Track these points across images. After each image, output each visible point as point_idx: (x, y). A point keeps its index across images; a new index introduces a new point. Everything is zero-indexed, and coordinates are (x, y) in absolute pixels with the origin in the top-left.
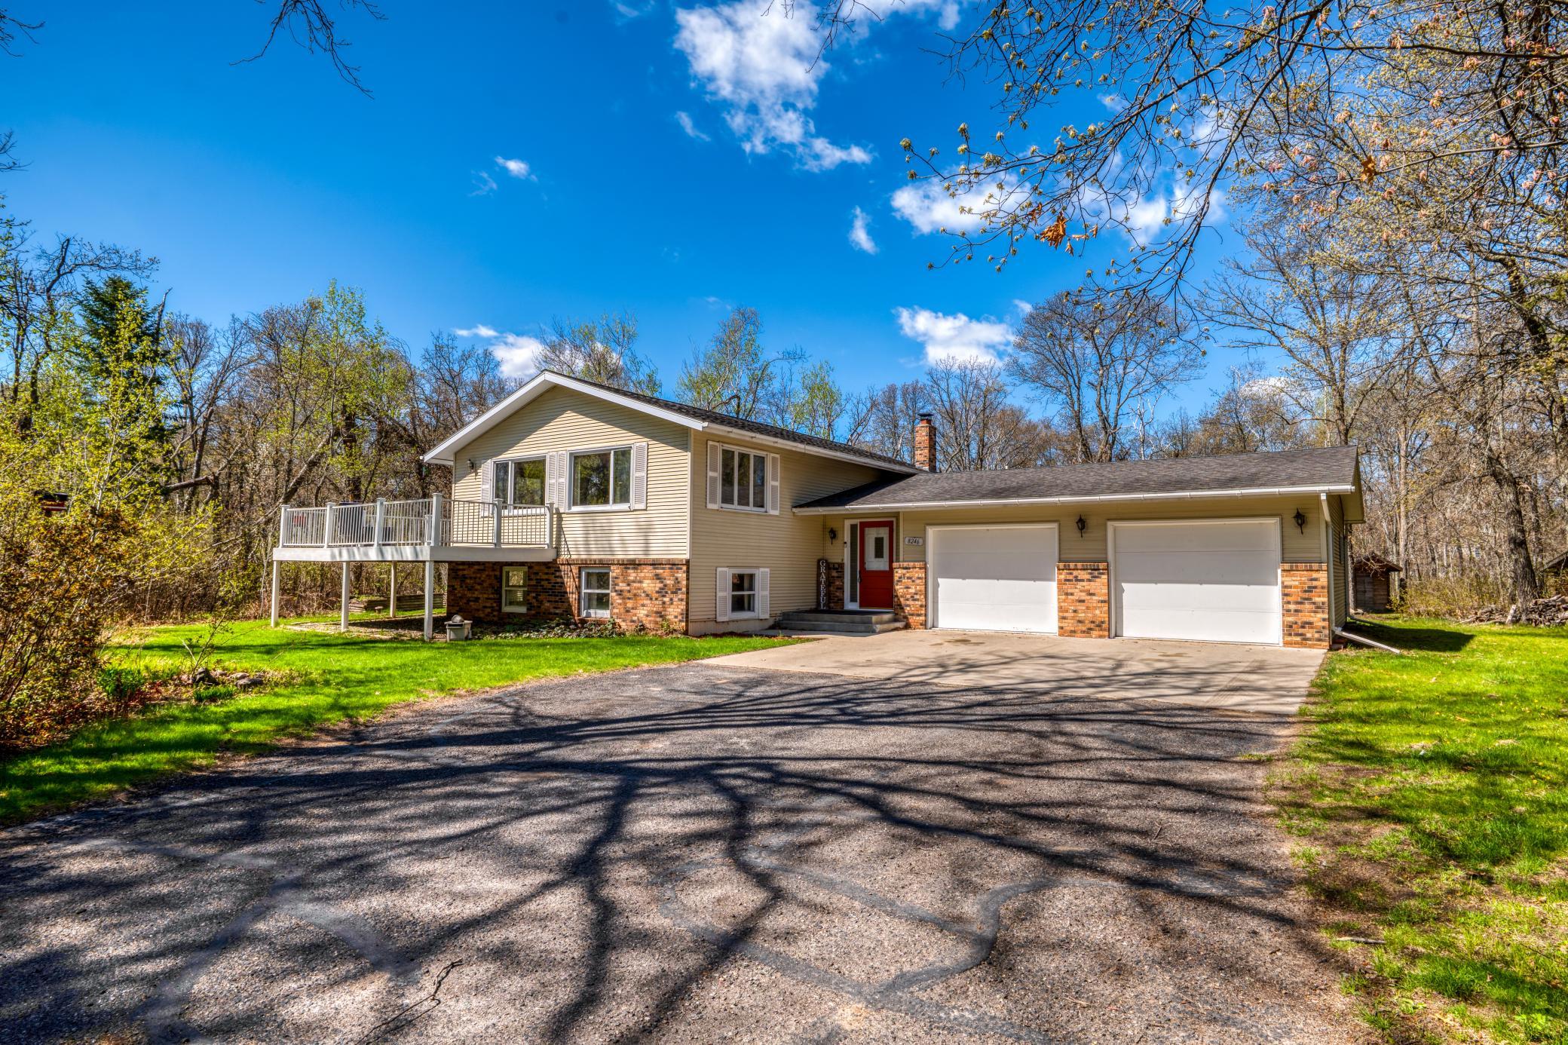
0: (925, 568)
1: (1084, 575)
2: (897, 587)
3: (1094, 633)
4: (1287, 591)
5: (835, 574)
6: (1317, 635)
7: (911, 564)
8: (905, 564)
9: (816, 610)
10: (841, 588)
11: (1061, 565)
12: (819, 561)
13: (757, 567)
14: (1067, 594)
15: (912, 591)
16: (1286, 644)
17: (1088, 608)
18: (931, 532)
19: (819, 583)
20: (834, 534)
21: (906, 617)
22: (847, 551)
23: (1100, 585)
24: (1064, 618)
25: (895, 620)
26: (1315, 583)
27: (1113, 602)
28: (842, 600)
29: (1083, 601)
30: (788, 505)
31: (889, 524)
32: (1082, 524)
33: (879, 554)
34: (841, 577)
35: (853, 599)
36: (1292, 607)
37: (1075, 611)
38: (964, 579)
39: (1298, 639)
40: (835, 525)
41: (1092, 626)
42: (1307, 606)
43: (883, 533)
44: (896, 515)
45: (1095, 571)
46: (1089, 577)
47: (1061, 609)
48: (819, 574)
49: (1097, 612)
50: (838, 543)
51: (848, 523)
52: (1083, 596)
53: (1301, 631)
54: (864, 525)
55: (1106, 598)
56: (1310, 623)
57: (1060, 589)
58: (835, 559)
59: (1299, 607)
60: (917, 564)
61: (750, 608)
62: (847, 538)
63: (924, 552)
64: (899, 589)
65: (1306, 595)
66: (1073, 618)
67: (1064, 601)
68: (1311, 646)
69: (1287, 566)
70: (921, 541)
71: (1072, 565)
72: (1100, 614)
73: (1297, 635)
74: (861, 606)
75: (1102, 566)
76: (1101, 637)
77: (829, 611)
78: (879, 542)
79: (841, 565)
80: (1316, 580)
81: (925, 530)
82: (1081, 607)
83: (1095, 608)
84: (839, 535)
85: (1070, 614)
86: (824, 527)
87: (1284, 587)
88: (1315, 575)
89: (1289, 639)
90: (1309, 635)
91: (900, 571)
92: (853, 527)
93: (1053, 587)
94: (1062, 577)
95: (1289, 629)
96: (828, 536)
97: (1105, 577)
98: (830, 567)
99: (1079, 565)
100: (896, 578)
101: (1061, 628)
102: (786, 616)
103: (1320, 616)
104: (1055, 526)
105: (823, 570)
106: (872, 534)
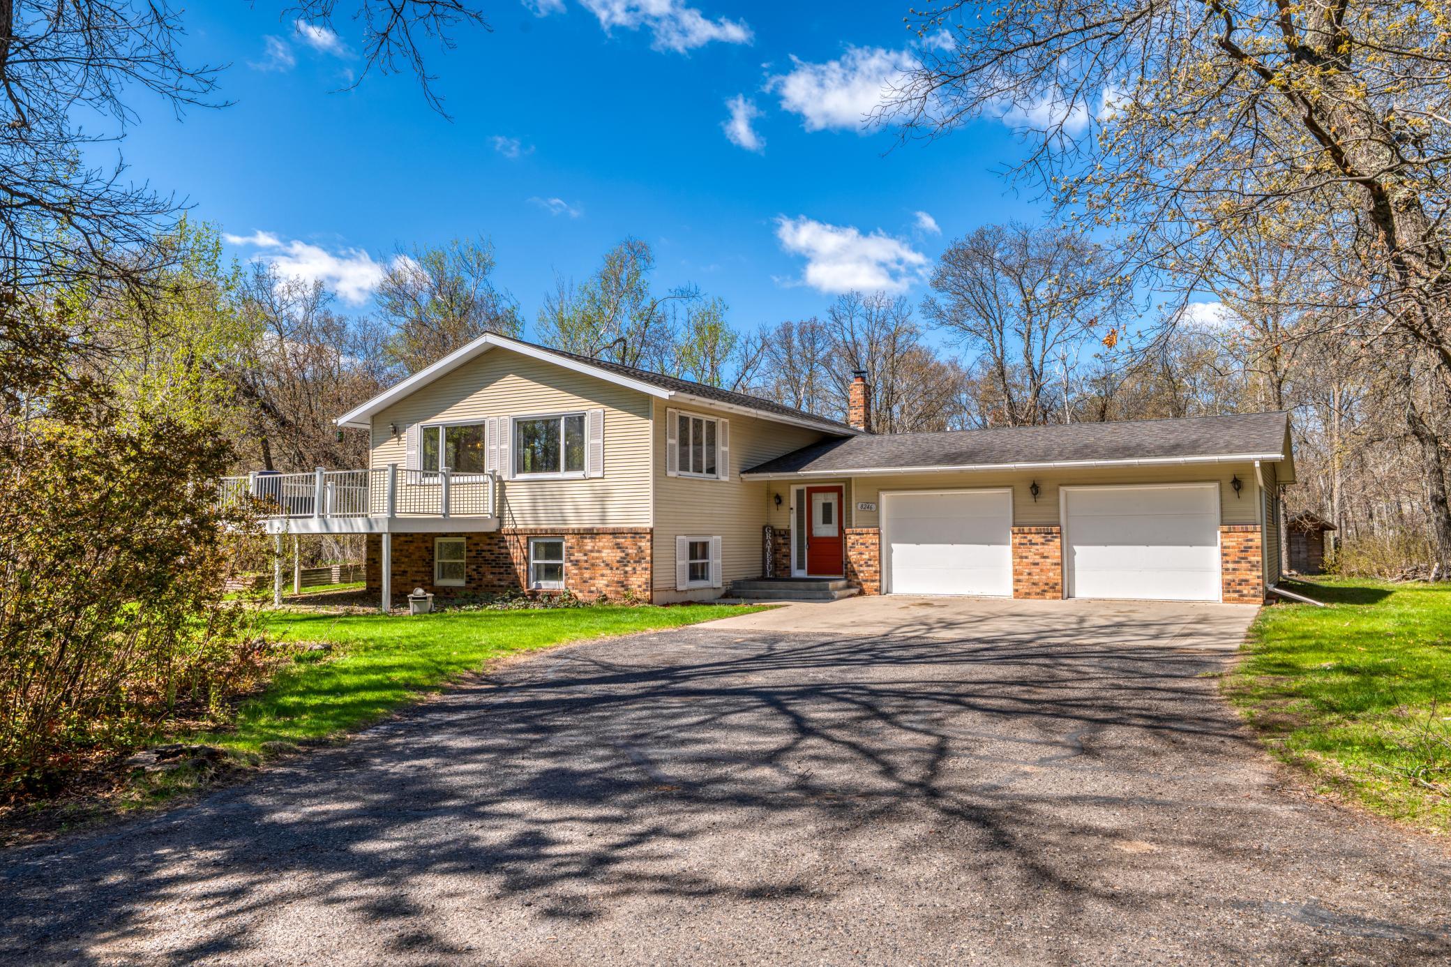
0: (879, 534)
1: (1038, 539)
2: (850, 553)
3: (1048, 595)
4: (1226, 551)
5: (781, 541)
6: (1252, 592)
7: (865, 530)
8: (859, 530)
9: (763, 578)
10: (788, 556)
11: (1016, 529)
12: (764, 528)
13: (711, 535)
14: (1021, 557)
15: (866, 556)
16: (1225, 600)
17: (1042, 570)
18: (885, 497)
19: (764, 551)
20: (779, 500)
21: (859, 584)
22: (794, 517)
23: (1053, 548)
24: (1019, 581)
25: (849, 587)
26: (1250, 544)
27: (1066, 565)
28: (788, 567)
29: (1037, 564)
30: (737, 470)
31: (838, 490)
32: (1035, 489)
33: (827, 519)
34: (788, 544)
35: (800, 566)
36: (1230, 566)
37: (1029, 574)
38: (918, 543)
39: (1236, 595)
40: (780, 490)
41: (1046, 588)
42: (1244, 565)
43: (832, 498)
44: (848, 481)
45: (1048, 535)
46: (1042, 540)
47: (1016, 572)
48: (764, 541)
49: (1051, 574)
50: (783, 508)
51: (794, 489)
52: (1037, 559)
53: (1238, 588)
54: (811, 491)
55: (1059, 561)
56: (1246, 581)
57: (1014, 554)
58: (780, 525)
59: (1236, 566)
60: (871, 530)
61: (704, 577)
62: (793, 503)
63: (877, 518)
64: (853, 555)
65: (1243, 555)
66: (1028, 580)
67: (1019, 564)
68: (1247, 602)
69: (1225, 528)
70: (874, 506)
71: (1026, 529)
72: (1054, 576)
73: (1235, 591)
74: (809, 573)
75: (1055, 529)
76: (1054, 598)
77: (776, 579)
78: (827, 508)
79: (786, 534)
80: (1251, 540)
81: (878, 496)
82: (1035, 570)
83: (1049, 570)
84: (785, 501)
85: (1025, 577)
86: (769, 493)
87: (1223, 547)
88: (1250, 536)
89: (1228, 595)
90: (1245, 592)
91: (853, 537)
92: (800, 493)
93: (1007, 550)
94: (1017, 541)
95: (1227, 586)
96: (773, 502)
97: (1058, 540)
98: (776, 533)
99: (1033, 529)
100: (849, 544)
101: (1016, 591)
102: (736, 584)
103: (1255, 573)
104: (1009, 491)
105: (768, 536)
106: (819, 500)
